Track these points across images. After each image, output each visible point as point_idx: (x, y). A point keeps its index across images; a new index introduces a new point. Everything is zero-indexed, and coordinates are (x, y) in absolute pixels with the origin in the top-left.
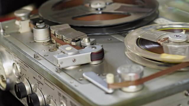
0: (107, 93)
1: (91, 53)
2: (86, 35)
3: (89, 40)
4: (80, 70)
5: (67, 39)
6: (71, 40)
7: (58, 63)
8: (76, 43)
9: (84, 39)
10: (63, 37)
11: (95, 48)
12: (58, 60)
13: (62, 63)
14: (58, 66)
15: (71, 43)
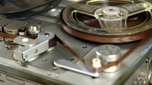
0: (94, 78)
1: (48, 40)
2: (27, 23)
3: (37, 28)
4: (44, 59)
5: (11, 30)
6: (17, 31)
7: (23, 57)
8: (24, 33)
9: (33, 28)
10: (4, 29)
11: (48, 34)
12: (22, 54)
13: (26, 56)
14: (22, 60)
15: (17, 33)
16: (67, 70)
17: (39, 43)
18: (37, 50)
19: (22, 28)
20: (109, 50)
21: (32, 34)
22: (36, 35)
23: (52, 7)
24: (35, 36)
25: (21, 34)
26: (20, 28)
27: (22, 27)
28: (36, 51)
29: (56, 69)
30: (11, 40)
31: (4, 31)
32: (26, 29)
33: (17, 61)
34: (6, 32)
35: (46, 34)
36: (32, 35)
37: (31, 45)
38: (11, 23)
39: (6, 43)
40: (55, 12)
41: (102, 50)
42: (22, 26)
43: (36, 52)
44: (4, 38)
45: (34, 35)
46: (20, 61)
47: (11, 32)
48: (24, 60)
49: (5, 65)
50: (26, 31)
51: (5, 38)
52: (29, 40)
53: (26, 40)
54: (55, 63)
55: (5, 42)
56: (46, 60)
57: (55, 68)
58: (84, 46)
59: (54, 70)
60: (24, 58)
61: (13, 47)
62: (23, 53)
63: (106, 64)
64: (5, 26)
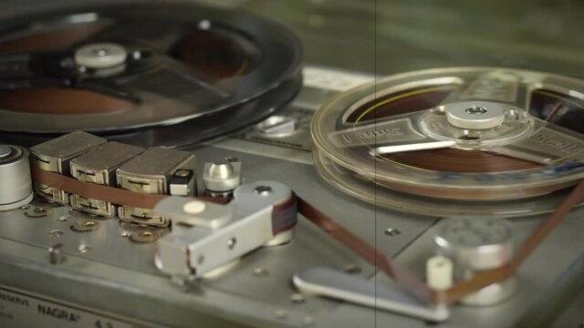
0: (431, 323)
1: (270, 208)
2: (193, 156)
3: (231, 168)
4: (258, 270)
5: (143, 178)
6: (161, 181)
7: (188, 263)
8: (188, 188)
9: (215, 169)
10: (118, 176)
11: (268, 189)
12: (188, 252)
13: (201, 260)
14: (187, 271)
15: (161, 189)
16: (341, 301)
17: (242, 217)
18: (234, 240)
19: (178, 170)
20: (477, 232)
21: (214, 192)
22: (225, 194)
23: (272, 110)
24: (222, 196)
25: (178, 189)
26: (172, 173)
27: (177, 168)
28: (230, 242)
29: (303, 301)
30: (139, 211)
31: (118, 182)
32: (191, 173)
33: (168, 277)
34: (123, 186)
35: (260, 189)
36: (213, 195)
37: (215, 224)
38: (139, 158)
39: (122, 224)
40: (278, 124)
41: (455, 230)
42: (178, 164)
43: (231, 247)
44: (117, 206)
45: (220, 193)
46: (179, 276)
47: (142, 184)
48: (193, 271)
49: (129, 289)
50: (192, 181)
51: (120, 208)
52: (207, 207)
53: (196, 207)
54: (297, 282)
55: (121, 221)
56: (265, 273)
57: (297, 297)
58: (390, 230)
59: (296, 302)
60: (194, 264)
61: (148, 235)
62: (192, 247)
63: (468, 276)
64: (119, 166)
